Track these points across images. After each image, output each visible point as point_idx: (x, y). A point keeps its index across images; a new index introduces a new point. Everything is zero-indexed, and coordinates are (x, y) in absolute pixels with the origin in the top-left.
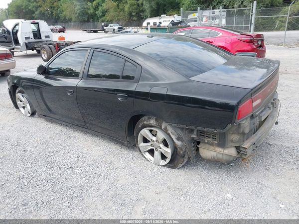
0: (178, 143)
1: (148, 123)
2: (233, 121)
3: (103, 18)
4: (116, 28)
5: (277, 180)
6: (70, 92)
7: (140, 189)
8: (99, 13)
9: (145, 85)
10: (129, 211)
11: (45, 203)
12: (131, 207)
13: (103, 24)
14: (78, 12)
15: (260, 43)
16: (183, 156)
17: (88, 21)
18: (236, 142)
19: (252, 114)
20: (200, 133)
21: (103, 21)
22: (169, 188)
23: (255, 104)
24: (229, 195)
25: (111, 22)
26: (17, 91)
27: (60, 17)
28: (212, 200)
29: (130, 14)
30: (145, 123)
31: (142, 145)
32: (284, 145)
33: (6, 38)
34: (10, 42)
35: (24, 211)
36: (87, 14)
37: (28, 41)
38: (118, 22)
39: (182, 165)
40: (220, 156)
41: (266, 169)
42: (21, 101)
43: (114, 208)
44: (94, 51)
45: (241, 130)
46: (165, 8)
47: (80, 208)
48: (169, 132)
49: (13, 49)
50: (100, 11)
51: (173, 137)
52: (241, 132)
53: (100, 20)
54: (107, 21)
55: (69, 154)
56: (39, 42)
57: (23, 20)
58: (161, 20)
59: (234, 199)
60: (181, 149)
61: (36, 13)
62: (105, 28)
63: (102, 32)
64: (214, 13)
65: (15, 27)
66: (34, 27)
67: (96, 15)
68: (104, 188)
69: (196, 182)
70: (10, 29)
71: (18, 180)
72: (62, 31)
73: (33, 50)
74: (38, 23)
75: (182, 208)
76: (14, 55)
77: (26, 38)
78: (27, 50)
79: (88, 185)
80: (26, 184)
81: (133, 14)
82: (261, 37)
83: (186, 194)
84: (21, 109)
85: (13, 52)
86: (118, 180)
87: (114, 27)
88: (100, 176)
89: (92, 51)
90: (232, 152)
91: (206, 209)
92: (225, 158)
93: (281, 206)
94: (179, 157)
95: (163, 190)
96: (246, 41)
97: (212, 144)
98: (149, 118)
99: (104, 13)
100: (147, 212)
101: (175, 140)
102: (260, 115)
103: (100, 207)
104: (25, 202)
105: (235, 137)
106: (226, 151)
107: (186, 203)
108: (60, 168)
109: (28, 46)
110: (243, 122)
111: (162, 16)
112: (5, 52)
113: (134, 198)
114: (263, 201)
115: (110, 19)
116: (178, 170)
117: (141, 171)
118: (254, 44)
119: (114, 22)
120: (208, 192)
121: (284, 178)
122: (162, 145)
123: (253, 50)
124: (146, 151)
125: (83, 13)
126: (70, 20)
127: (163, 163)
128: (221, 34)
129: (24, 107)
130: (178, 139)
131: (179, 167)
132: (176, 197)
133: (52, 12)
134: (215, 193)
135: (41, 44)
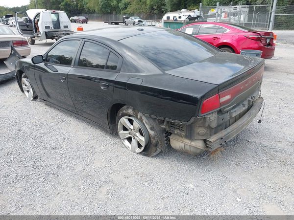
0: (152, 133)
1: (126, 112)
2: (196, 115)
3: (125, 11)
4: (137, 21)
5: (244, 176)
6: (63, 79)
7: (111, 172)
8: (121, 5)
9: (123, 76)
10: (94, 191)
11: (23, 177)
12: (98, 187)
13: (124, 16)
14: (102, 4)
15: (268, 41)
16: (156, 145)
17: (111, 13)
18: (203, 135)
19: (219, 109)
20: (172, 125)
21: (125, 14)
22: (138, 174)
23: (223, 100)
24: (191, 185)
25: (133, 14)
26: (23, 75)
27: (84, 9)
28: (174, 188)
29: (152, 8)
30: (124, 111)
31: (121, 132)
32: (263, 143)
33: (27, 26)
34: (32, 30)
35: (4, 182)
36: (110, 6)
37: (48, 30)
38: (139, 15)
39: (155, 154)
40: (188, 148)
41: (236, 165)
42: (26, 86)
43: (82, 187)
44: (85, 42)
45: (207, 124)
46: (186, 2)
47: (53, 183)
48: (144, 122)
49: (34, 37)
50: (123, 4)
51: (147, 126)
52: (207, 125)
53: (122, 12)
54: (129, 14)
55: (57, 137)
56: (58, 31)
57: (44, 10)
58: (181, 15)
59: (195, 189)
60: (154, 138)
61: (62, 4)
62: (126, 20)
63: (122, 24)
64: (235, 9)
65: (36, 16)
66: (54, 17)
67: (118, 7)
68: (79, 168)
69: (165, 170)
70: (32, 18)
71: (6, 155)
72: (85, 21)
73: (53, 39)
74: (58, 13)
75: (144, 192)
76: (35, 43)
77: (46, 27)
78: (47, 38)
79: (66, 165)
80: (12, 159)
81: (155, 7)
82: (270, 35)
83: (152, 180)
84: (26, 93)
85: (34, 40)
86: (93, 163)
87: (135, 20)
88: (79, 157)
89: (84, 41)
90: (199, 144)
91: (166, 196)
92: (192, 149)
93: (238, 199)
94: (152, 146)
95: (132, 174)
96: (253, 39)
97: (180, 136)
98: (128, 108)
99: (126, 5)
100: (110, 193)
101: (149, 130)
102: (231, 111)
103: (71, 185)
104: (7, 174)
105: (202, 130)
106: (193, 144)
107: (149, 188)
108: (46, 148)
109: (48, 35)
110: (208, 116)
111: (183, 10)
112: (21, 40)
113: (104, 180)
114: (222, 193)
115: (132, 12)
116: (151, 159)
117: (117, 156)
118: (261, 42)
119: (135, 14)
120: (173, 180)
121: (251, 174)
122: (138, 134)
123: (260, 48)
124: (125, 139)
125: (107, 5)
126: (94, 12)
127: (138, 150)
128: (228, 31)
129: (28, 91)
130: (151, 129)
131: (152, 156)
132: (141, 182)
133: (77, 3)
134: (179, 182)
135: (59, 33)
